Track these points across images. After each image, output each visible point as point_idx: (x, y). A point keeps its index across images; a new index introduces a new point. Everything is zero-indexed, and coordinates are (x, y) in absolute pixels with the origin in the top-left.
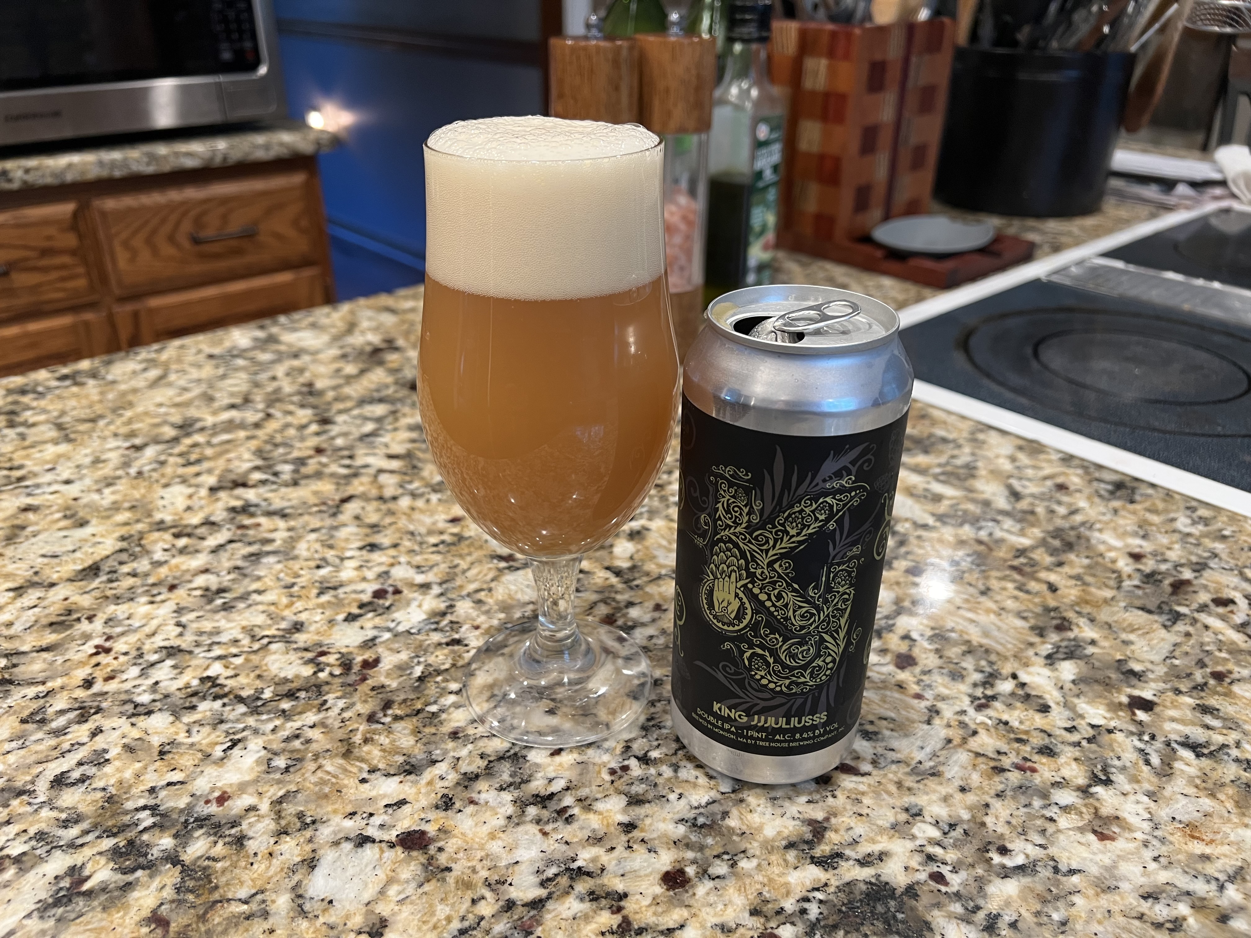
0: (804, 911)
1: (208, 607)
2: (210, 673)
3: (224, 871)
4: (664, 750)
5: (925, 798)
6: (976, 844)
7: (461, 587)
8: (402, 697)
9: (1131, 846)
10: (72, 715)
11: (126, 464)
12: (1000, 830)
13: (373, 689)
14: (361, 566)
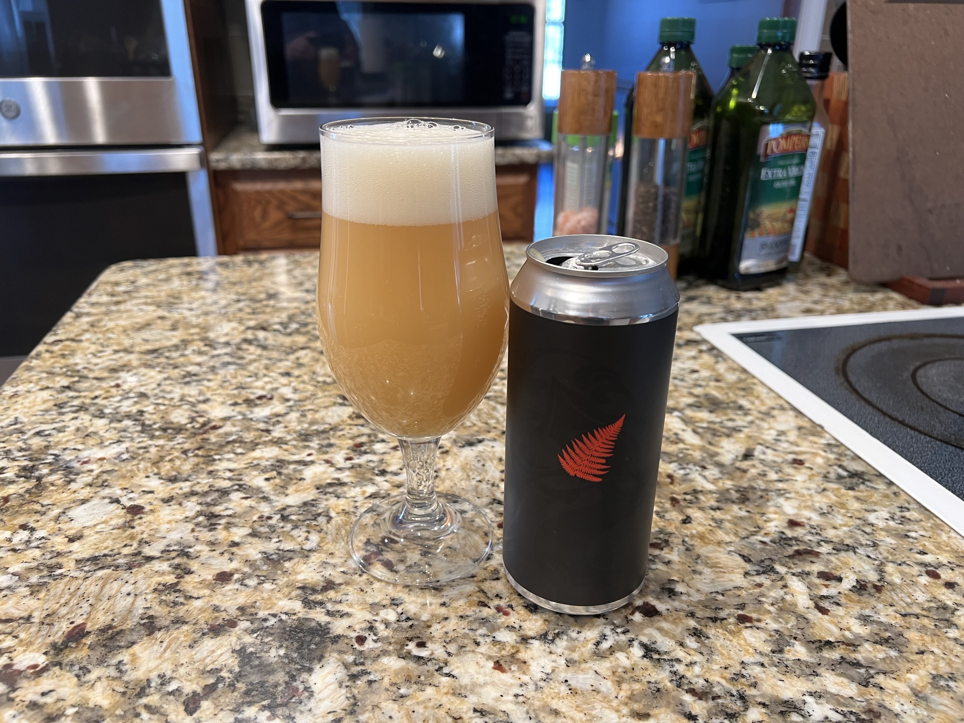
0: (265, 620)
1: (180, 381)
2: (145, 409)
3: (52, 491)
4: (301, 517)
5: (413, 598)
6: (410, 634)
7: (305, 406)
8: (211, 447)
9: (512, 681)
10: (74, 409)
11: (225, 307)
12: (434, 634)
13: (203, 439)
14: (270, 382)
